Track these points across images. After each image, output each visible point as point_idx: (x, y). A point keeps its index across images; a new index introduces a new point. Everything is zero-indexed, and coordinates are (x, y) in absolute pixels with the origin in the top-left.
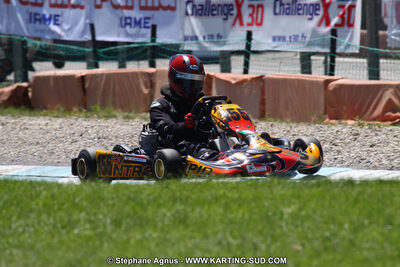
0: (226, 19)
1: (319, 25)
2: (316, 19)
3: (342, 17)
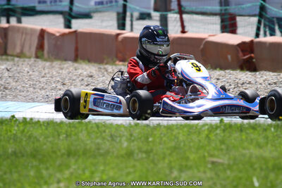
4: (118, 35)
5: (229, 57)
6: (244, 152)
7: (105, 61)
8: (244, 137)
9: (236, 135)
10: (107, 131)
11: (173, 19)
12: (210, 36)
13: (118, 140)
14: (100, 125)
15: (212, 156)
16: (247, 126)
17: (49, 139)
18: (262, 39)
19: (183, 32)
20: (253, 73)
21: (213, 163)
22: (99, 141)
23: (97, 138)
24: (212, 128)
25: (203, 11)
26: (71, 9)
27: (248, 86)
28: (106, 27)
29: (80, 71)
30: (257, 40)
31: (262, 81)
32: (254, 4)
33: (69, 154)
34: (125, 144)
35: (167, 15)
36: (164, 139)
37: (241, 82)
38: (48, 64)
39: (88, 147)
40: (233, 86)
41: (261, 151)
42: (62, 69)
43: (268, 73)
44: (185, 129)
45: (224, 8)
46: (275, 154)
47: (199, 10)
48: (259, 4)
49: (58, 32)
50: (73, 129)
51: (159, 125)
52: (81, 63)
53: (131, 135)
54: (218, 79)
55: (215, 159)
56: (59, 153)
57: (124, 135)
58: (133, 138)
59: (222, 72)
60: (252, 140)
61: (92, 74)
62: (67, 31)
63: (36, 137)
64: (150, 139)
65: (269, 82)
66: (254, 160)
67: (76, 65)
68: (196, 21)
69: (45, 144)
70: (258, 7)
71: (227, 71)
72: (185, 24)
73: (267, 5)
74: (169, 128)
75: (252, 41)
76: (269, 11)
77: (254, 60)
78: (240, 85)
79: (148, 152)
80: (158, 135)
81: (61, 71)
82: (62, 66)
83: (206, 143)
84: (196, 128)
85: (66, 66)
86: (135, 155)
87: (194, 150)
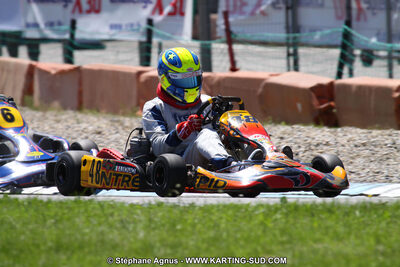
0: (65, 6)
1: (153, 12)
2: (150, 7)
3: (174, 5)
4: (140, 73)
5: (299, 106)
6: (316, 246)
7: (121, 111)
8: (316, 225)
9: (304, 221)
10: (116, 214)
11: (219, 51)
12: (272, 75)
13: (131, 227)
14: (106, 205)
15: (269, 252)
16: (320, 208)
17: (31, 227)
18: (346, 80)
19: (234, 69)
20: (333, 130)
22: (104, 228)
23: (100, 224)
24: (270, 210)
25: (262, 39)
26: (72, 36)
27: (325, 148)
28: (122, 62)
29: (84, 125)
30: (339, 81)
31: (344, 142)
32: (335, 30)
33: (58, 248)
34: (141, 235)
35: (210, 45)
36: (199, 226)
37: (315, 142)
38: (39, 114)
39: (87, 238)
40: (302, 149)
41: (341, 245)
42: (58, 121)
43: (353, 130)
44: (230, 212)
45: (291, 35)
46: (361, 250)
47: (255, 38)
48: (341, 30)
49: (54, 69)
50: (66, 211)
51: (192, 205)
52: (86, 114)
53: (150, 220)
54: (282, 138)
56: (43, 248)
57: (140, 221)
58: (153, 226)
59: (288, 128)
60: (327, 228)
61: (100, 130)
62: (68, 67)
63: (10, 223)
64: (179, 227)
65: (356, 143)
67: (79, 116)
68: (252, 54)
69: (24, 233)
70: (341, 34)
71: (296, 126)
72: (236, 58)
73: (353, 32)
74: (207, 209)
75: (331, 84)
76: (355, 40)
77: (335, 111)
78: (313, 147)
79: (174, 247)
80: (189, 221)
81: (56, 125)
82: (58, 118)
83: (260, 232)
84: (247, 210)
85: (64, 117)
86: (155, 250)
87: (242, 243)
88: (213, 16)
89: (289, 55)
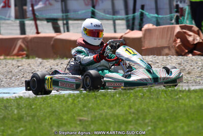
3: (5, 2)
6: (100, 112)
8: (99, 102)
9: (93, 101)
12: (57, 35)
13: (10, 108)
15: (79, 116)
21: (80, 120)
24: (75, 97)
34: (16, 112)
35: (24, 21)
36: (43, 106)
41: (113, 111)
44: (56, 99)
45: (64, 14)
46: (122, 112)
47: (48, 17)
48: (90, 10)
53: (19, 105)
55: (81, 118)
57: (14, 105)
58: (20, 107)
64: (33, 107)
66: (108, 117)
70: (90, 13)
73: (96, 11)
79: (34, 116)
80: (38, 104)
83: (73, 107)
84: (64, 97)
86: (25, 118)
87: (66, 112)
88: (25, 7)
89: (64, 24)
